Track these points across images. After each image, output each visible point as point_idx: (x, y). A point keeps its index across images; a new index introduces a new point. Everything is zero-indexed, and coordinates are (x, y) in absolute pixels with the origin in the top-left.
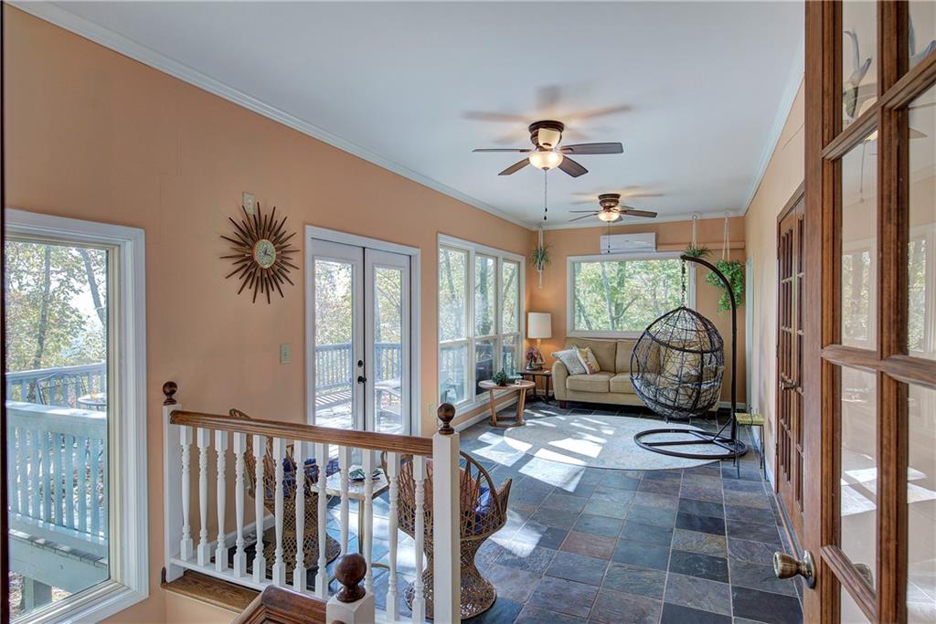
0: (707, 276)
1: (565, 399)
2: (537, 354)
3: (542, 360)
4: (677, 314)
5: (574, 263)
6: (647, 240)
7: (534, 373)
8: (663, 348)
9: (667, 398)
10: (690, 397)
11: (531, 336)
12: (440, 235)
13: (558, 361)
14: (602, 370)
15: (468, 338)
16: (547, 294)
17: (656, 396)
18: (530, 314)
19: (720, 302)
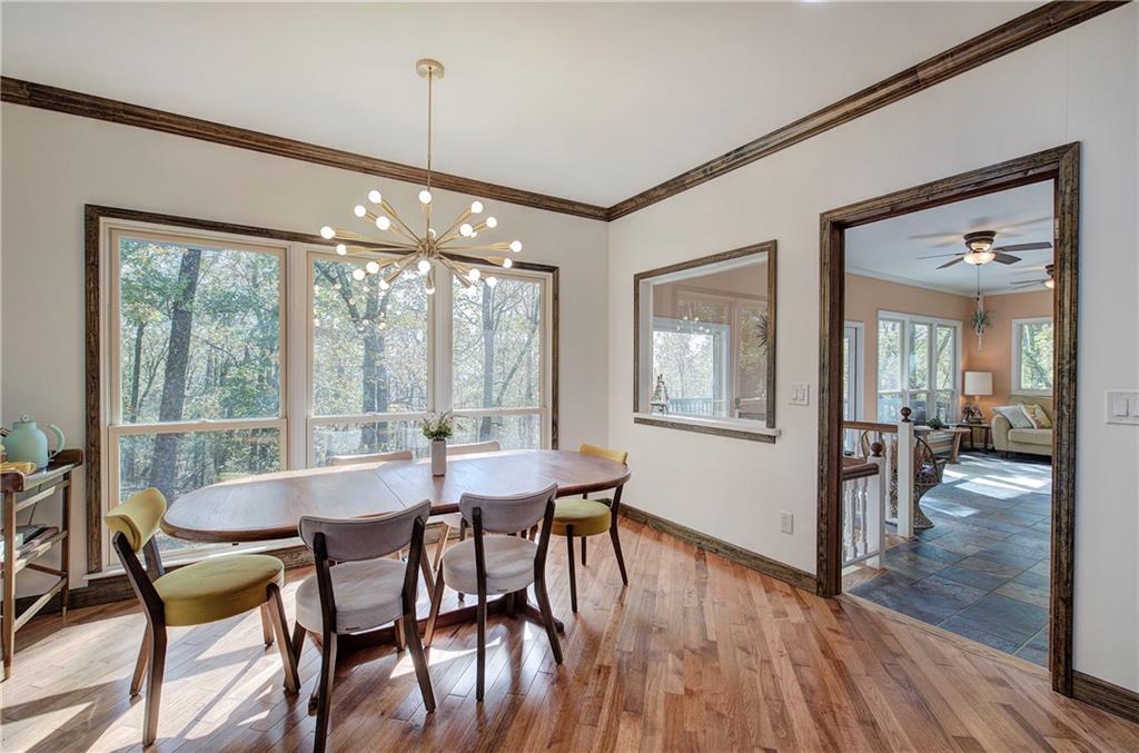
1: (1007, 450)
2: (976, 409)
3: (981, 415)
7: (970, 425)
11: (967, 393)
12: (880, 311)
13: (999, 416)
16: (988, 355)
18: (968, 374)
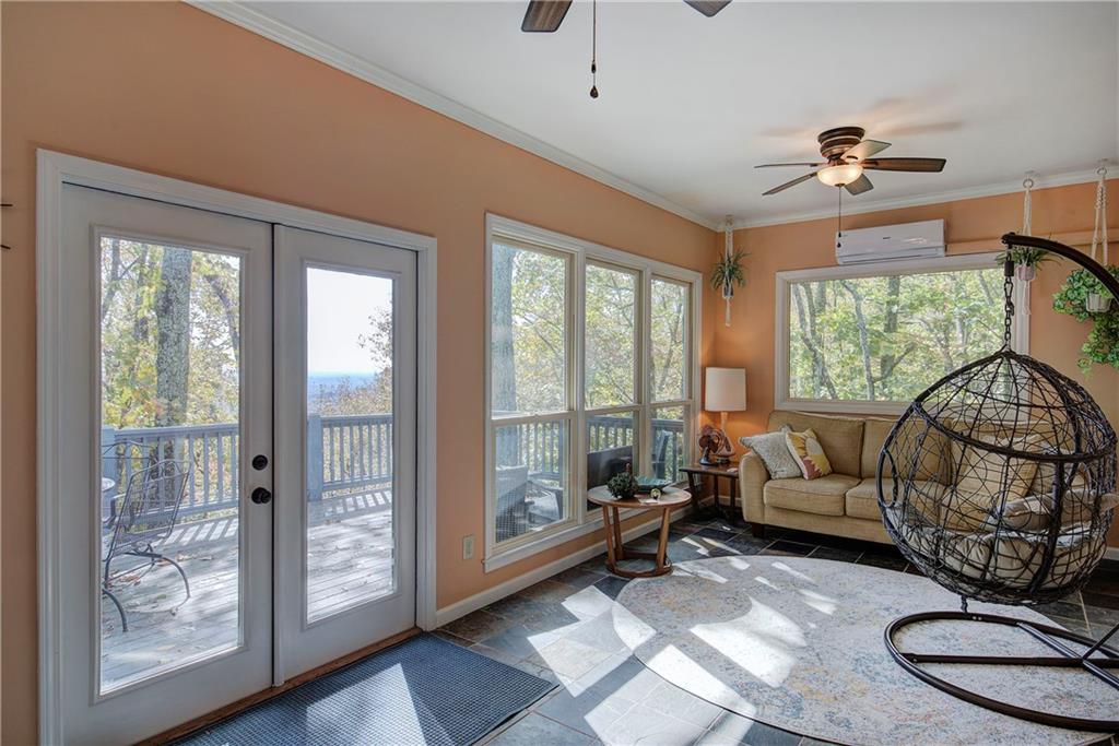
0: (1056, 296)
1: (762, 522)
2: (720, 436)
3: (729, 449)
4: (991, 368)
5: (789, 283)
6: (930, 233)
7: (714, 471)
8: (957, 447)
9: (965, 561)
10: (1026, 564)
11: (710, 406)
12: (491, 218)
13: (750, 453)
14: (836, 470)
15: (570, 409)
16: (743, 336)
17: (936, 553)
18: (709, 371)
19: (1085, 348)
